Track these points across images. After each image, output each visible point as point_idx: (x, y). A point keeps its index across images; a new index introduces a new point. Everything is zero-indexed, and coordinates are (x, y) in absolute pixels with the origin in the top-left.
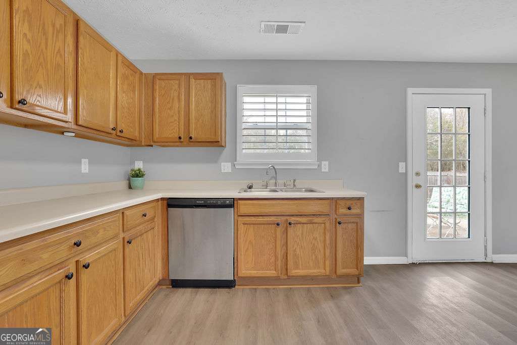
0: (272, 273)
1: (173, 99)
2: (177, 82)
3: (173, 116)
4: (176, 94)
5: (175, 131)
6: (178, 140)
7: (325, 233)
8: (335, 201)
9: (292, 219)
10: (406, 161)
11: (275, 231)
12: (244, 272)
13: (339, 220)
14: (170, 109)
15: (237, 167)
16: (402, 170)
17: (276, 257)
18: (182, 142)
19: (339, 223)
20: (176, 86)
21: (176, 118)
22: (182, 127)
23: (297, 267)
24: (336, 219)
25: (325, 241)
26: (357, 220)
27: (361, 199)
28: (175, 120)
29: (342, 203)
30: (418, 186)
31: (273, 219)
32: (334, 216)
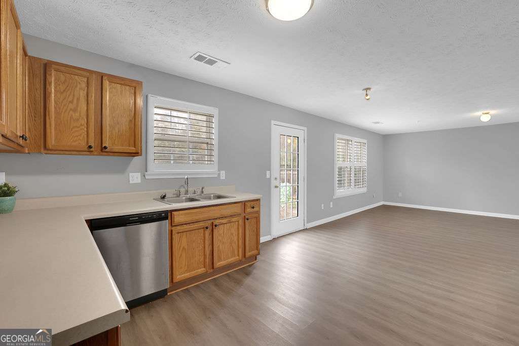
0: (201, 270)
1: (78, 99)
2: (85, 80)
3: (78, 120)
4: (83, 94)
5: (81, 138)
6: (86, 148)
7: (238, 228)
8: (244, 203)
9: (217, 222)
10: (270, 170)
11: (204, 234)
12: (178, 277)
13: (247, 217)
14: (75, 110)
15: (147, 177)
16: (268, 176)
17: (205, 255)
18: (92, 151)
19: (248, 219)
20: (84, 85)
21: (83, 123)
22: (92, 134)
23: (220, 260)
24: (245, 217)
25: (238, 234)
26: (256, 215)
27: (258, 200)
28: (81, 125)
29: (248, 204)
30: (276, 187)
31: (202, 224)
32: (243, 215)
